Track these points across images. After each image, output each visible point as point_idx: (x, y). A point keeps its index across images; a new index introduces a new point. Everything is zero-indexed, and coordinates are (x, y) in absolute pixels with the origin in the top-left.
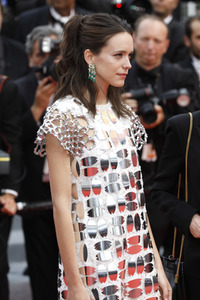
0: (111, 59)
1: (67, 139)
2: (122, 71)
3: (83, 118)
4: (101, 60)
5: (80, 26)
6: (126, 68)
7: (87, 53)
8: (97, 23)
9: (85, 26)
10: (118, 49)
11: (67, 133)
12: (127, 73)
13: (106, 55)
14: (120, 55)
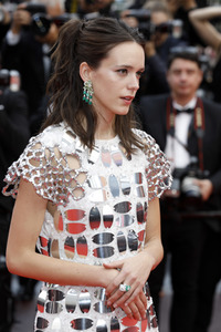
0: (113, 76)
1: (50, 184)
2: (127, 93)
3: (75, 156)
4: (100, 77)
5: (79, 32)
6: (133, 89)
7: (84, 66)
8: (98, 28)
9: (84, 32)
10: (121, 63)
11: (49, 176)
12: (134, 95)
13: (107, 70)
14: (124, 71)
